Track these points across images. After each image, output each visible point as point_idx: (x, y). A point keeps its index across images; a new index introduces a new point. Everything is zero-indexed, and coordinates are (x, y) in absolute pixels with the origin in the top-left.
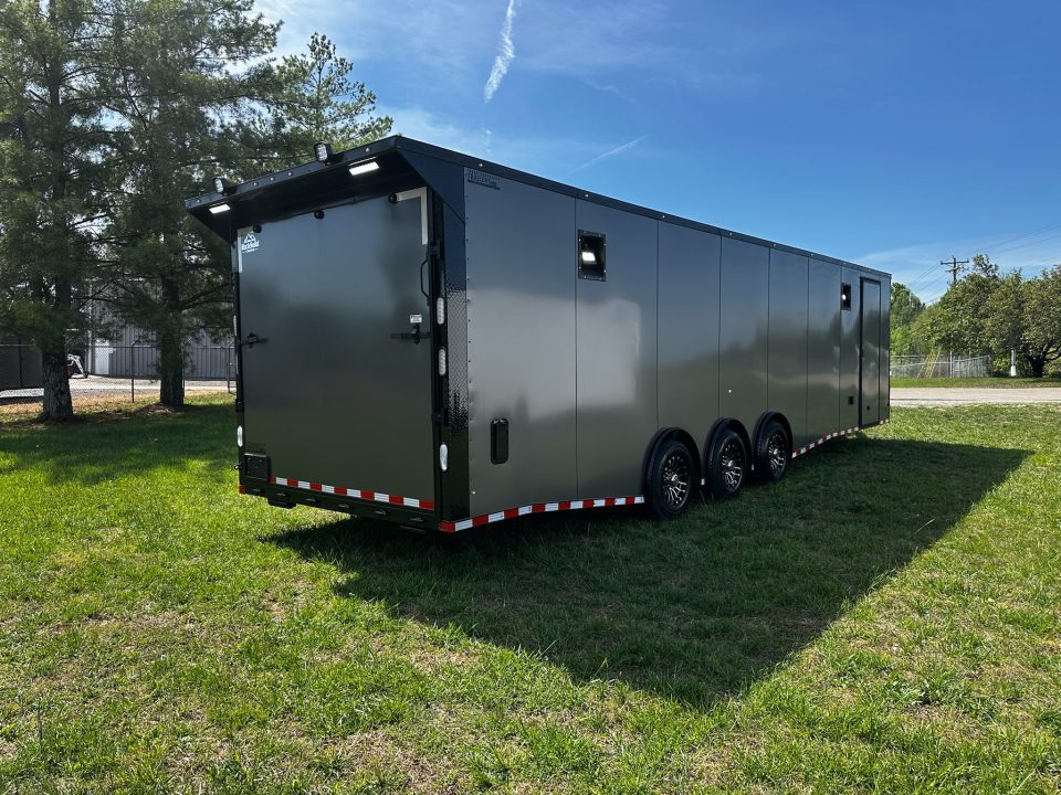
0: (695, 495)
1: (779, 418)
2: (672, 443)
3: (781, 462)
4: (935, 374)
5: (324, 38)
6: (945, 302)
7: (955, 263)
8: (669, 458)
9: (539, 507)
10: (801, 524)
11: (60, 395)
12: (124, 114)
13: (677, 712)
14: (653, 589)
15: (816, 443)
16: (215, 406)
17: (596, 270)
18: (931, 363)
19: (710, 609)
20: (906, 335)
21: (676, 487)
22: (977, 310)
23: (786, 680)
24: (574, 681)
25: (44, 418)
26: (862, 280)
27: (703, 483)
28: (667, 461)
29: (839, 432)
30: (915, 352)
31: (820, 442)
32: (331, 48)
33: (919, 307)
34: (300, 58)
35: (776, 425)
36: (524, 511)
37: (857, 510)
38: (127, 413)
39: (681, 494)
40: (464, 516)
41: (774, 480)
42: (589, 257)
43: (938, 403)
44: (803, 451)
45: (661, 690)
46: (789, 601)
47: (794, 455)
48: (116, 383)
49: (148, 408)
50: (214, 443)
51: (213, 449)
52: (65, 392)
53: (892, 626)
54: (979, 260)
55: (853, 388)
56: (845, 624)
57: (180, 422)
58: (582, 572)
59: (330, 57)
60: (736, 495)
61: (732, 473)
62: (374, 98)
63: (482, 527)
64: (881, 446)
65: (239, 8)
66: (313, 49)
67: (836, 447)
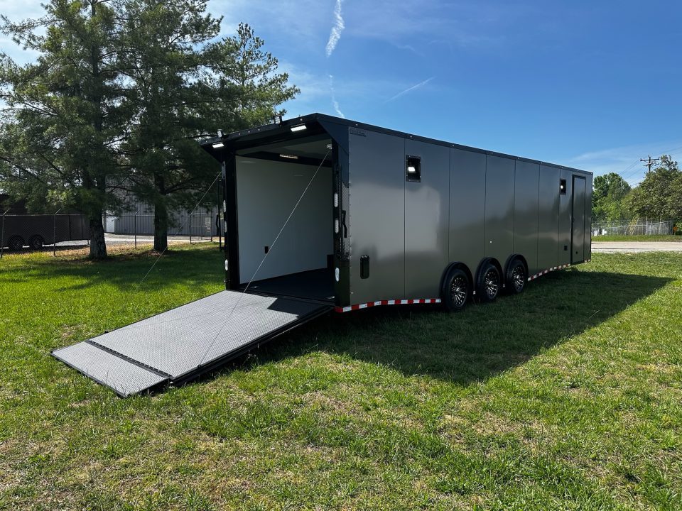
0: (469, 300)
1: (520, 257)
2: (456, 270)
3: (521, 283)
4: (636, 233)
5: (247, 26)
6: (642, 186)
7: (650, 160)
8: (455, 278)
9: (384, 302)
10: (527, 315)
11: (99, 244)
12: (133, 77)
13: (453, 388)
14: (444, 342)
15: (543, 273)
16: (185, 251)
17: (415, 177)
18: (633, 225)
19: (472, 350)
20: (618, 207)
21: (459, 295)
22: (662, 192)
23: (507, 377)
24: (405, 376)
25: (91, 257)
26: (574, 177)
27: (474, 293)
28: (454, 280)
29: (558, 267)
30: (624, 219)
31: (546, 272)
32: (251, 31)
33: (628, 188)
34: (232, 38)
35: (518, 262)
36: (377, 303)
37: (561, 308)
38: (136, 255)
39: (462, 299)
40: (347, 305)
41: (516, 293)
42: (412, 169)
43: (629, 251)
44: (535, 277)
45: (446, 379)
46: (514, 348)
47: (529, 279)
48: (120, 238)
49: (147, 252)
50: (194, 272)
51: (195, 275)
52: (103, 243)
53: (565, 359)
54: (664, 159)
55: (567, 240)
56: (540, 358)
57: (168, 260)
58: (407, 335)
59: (250, 37)
60: (494, 300)
61: (491, 289)
62: (277, 62)
63: (356, 311)
64: (585, 275)
65: (198, 10)
66: (240, 32)
67: (557, 276)
